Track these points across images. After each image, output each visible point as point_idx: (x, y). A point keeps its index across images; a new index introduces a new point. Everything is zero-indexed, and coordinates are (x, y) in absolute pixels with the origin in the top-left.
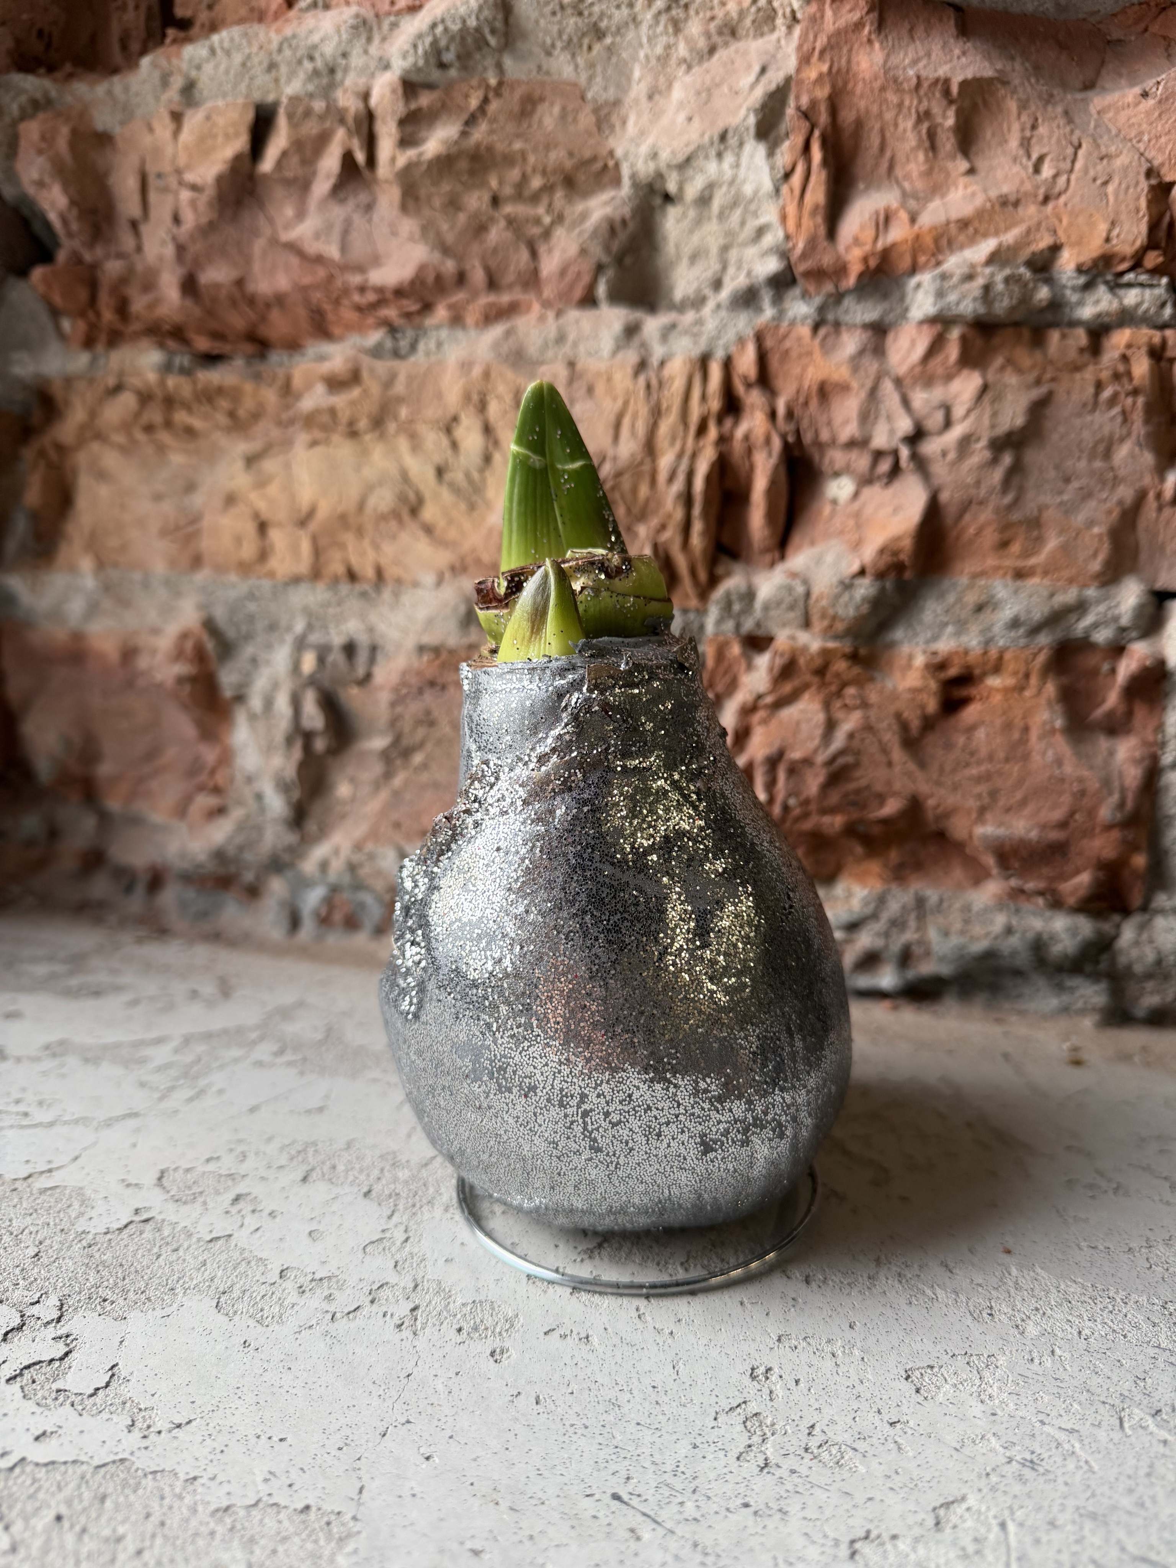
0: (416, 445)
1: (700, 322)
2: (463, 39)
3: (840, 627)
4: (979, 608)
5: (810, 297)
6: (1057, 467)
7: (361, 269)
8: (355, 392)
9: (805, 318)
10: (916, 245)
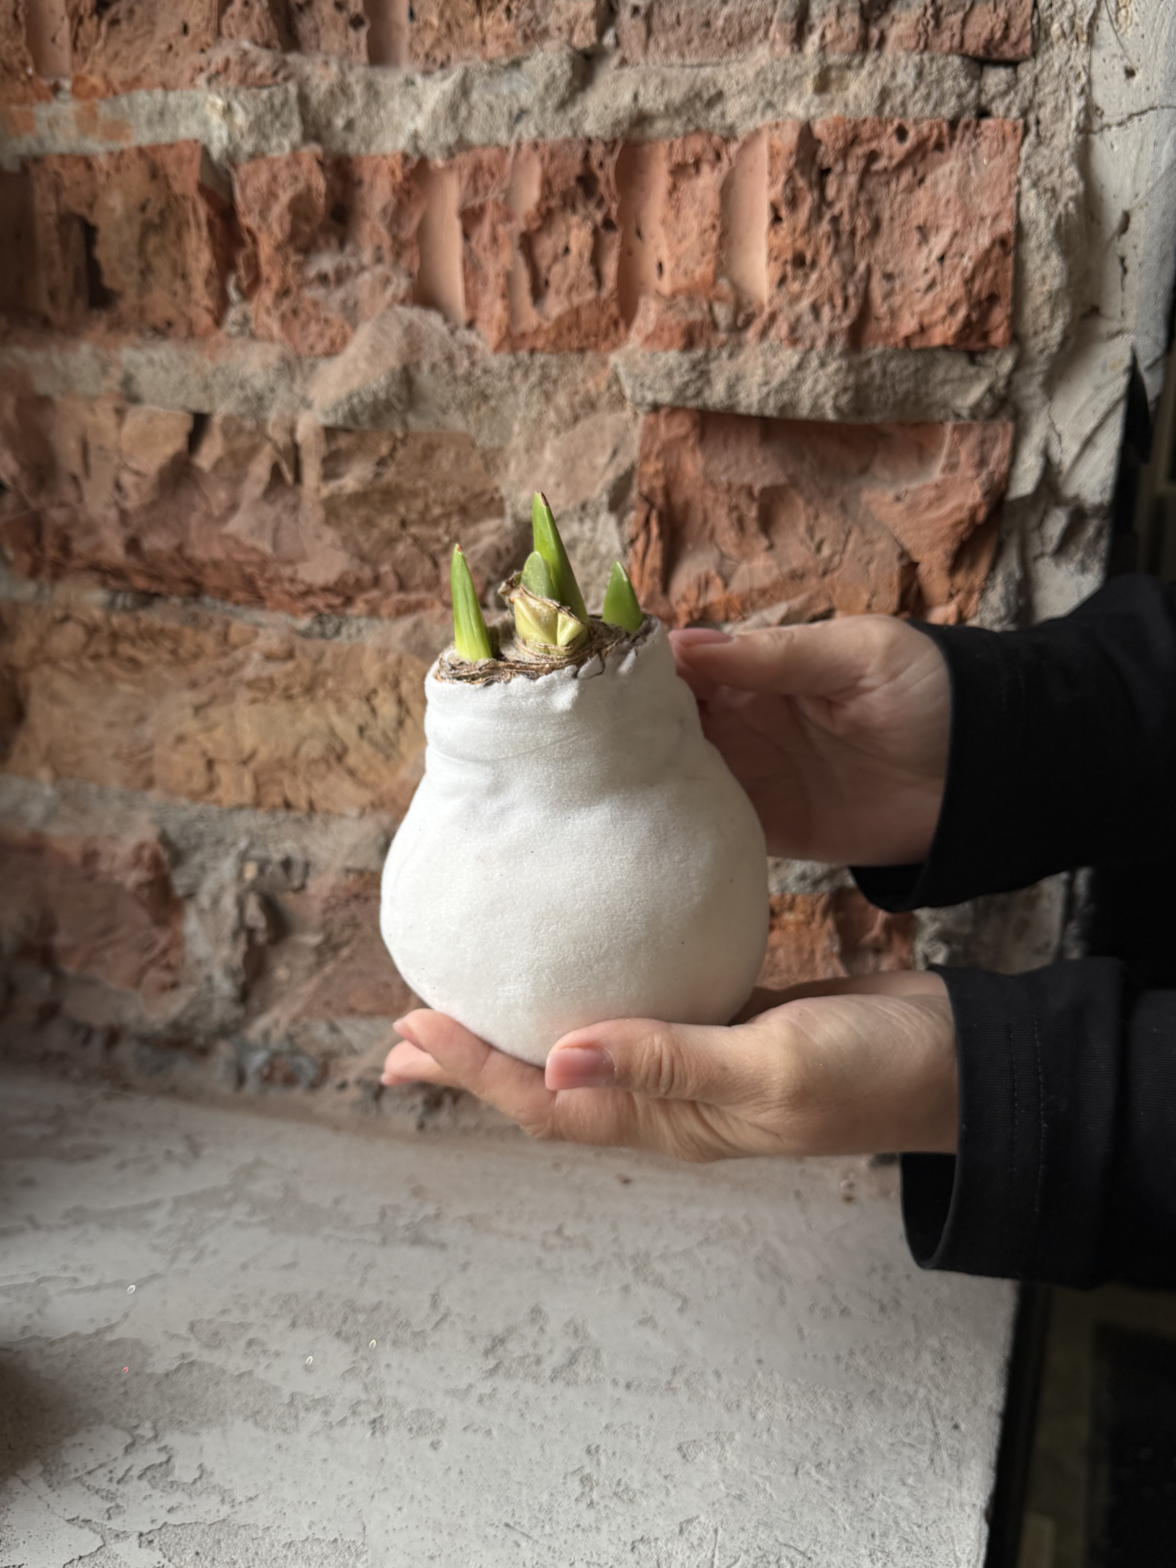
0: (341, 709)
2: (375, 407)
7: (290, 563)
8: (290, 665)
10: (728, 605)
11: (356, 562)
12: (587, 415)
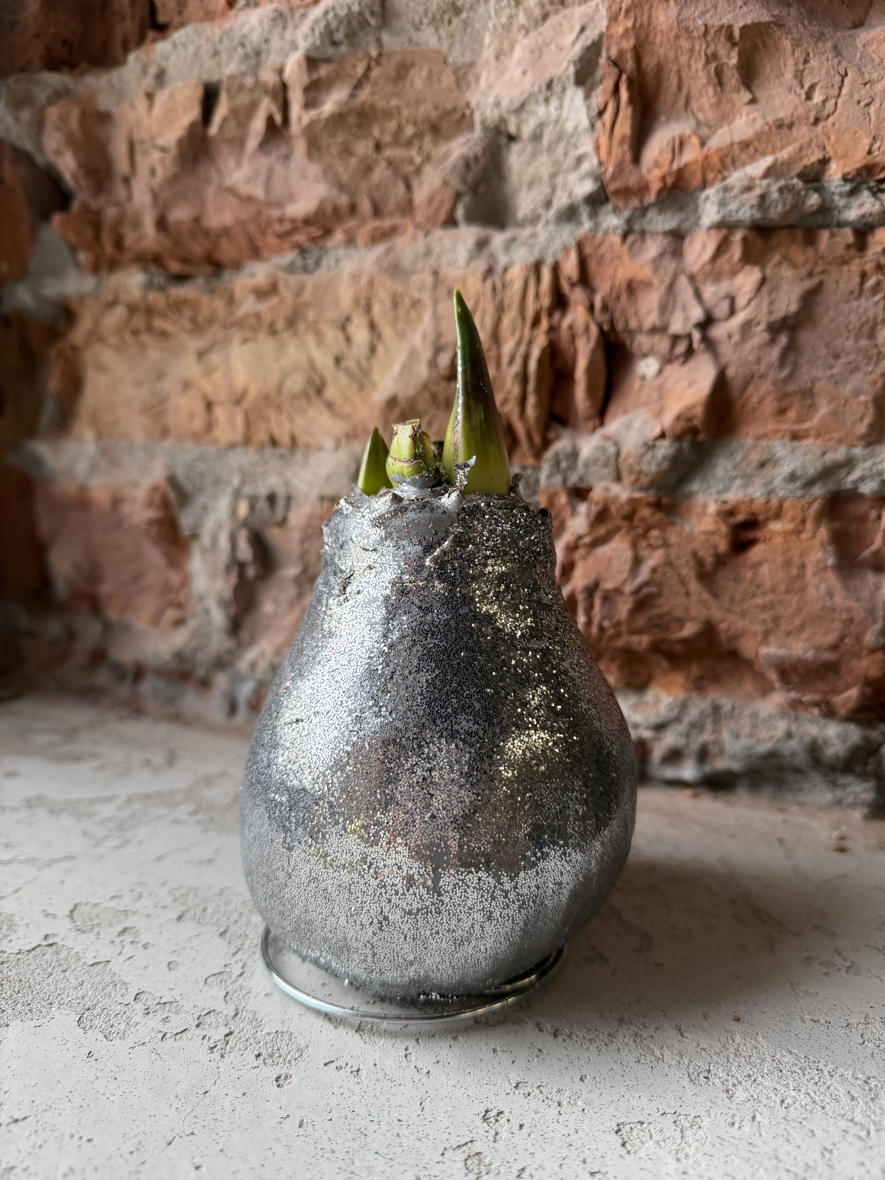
0: (320, 340)
1: (534, 235)
2: (349, 22)
3: (645, 480)
4: (762, 465)
5: (620, 211)
6: (828, 346)
7: (280, 205)
8: (274, 301)
9: (616, 228)
10: (705, 164)
11: (335, 192)
12: (557, 12)
